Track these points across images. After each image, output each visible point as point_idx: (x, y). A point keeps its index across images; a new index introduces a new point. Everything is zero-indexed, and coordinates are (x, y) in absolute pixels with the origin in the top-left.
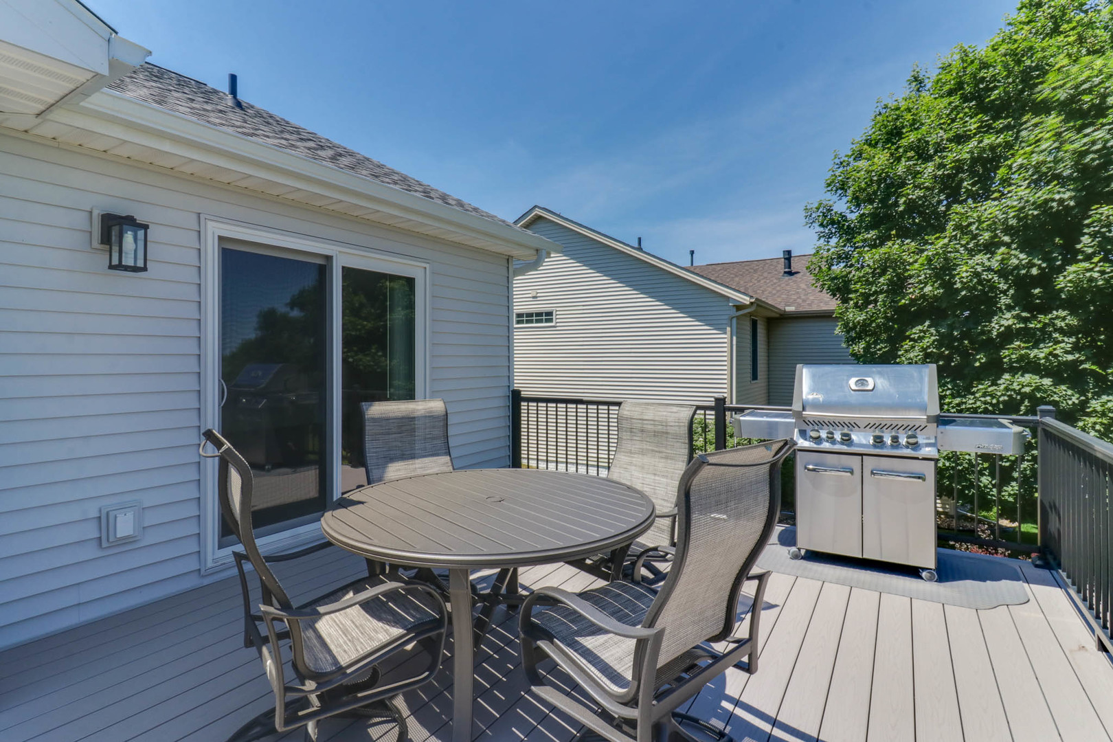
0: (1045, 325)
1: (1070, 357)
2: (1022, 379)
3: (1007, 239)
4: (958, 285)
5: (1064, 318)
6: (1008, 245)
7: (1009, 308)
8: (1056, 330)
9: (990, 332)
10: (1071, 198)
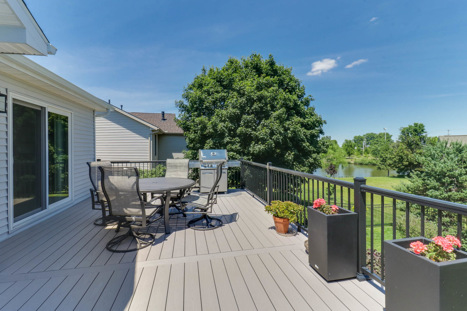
0: (235, 141)
1: (239, 148)
2: (231, 153)
3: (228, 120)
4: (218, 130)
5: (237, 139)
6: (228, 121)
7: (228, 136)
8: (236, 142)
9: (224, 142)
10: (239, 112)
